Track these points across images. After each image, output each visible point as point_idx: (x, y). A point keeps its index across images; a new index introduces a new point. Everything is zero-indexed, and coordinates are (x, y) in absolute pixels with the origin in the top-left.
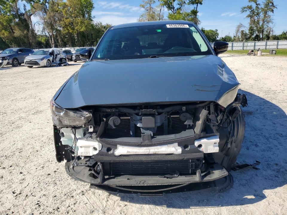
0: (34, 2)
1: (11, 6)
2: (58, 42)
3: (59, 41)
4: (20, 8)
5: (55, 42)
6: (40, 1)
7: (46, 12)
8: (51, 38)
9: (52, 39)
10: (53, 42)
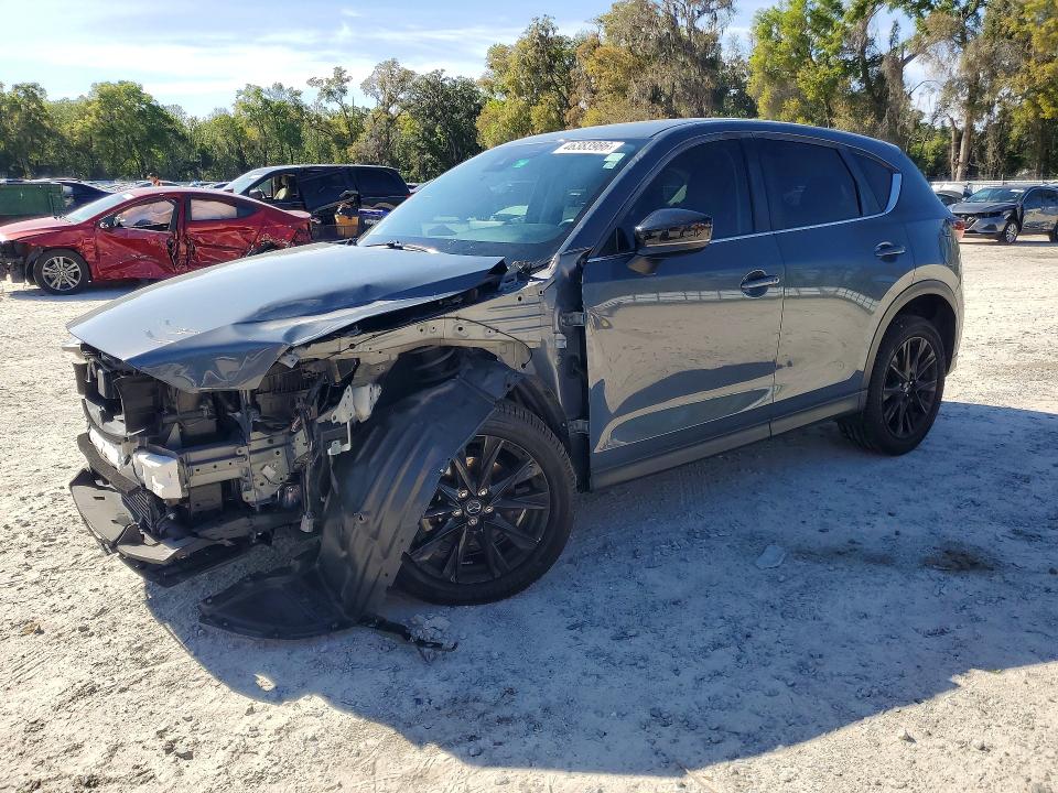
0: (931, 8)
1: (846, 34)
2: (982, 158)
3: (989, 154)
4: (877, 39)
5: (969, 158)
6: (957, 3)
7: (964, 41)
8: (959, 139)
9: (958, 147)
10: (961, 157)
